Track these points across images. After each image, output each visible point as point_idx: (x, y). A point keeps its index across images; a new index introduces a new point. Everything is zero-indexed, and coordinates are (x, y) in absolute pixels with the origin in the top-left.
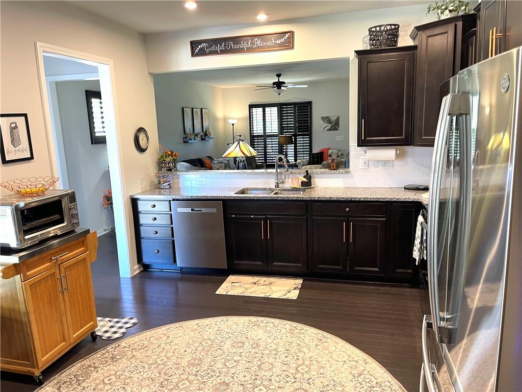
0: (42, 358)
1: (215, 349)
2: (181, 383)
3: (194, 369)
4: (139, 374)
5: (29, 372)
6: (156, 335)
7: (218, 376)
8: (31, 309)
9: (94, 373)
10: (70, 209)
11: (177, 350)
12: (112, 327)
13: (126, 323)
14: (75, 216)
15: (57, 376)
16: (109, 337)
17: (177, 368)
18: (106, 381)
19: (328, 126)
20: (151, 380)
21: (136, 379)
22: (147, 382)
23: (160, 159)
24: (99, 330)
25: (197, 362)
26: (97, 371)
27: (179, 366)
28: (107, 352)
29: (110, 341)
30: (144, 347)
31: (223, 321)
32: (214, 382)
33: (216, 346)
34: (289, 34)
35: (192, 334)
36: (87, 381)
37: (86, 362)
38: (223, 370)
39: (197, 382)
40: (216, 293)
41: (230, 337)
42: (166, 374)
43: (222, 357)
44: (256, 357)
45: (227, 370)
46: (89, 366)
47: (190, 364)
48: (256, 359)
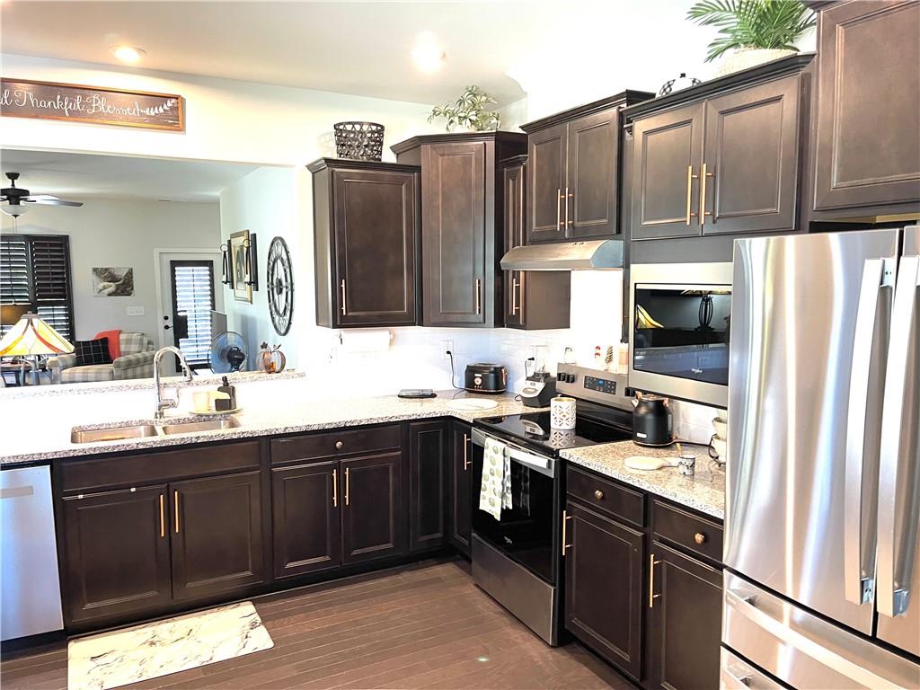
19: (111, 286)
34: (173, 101)
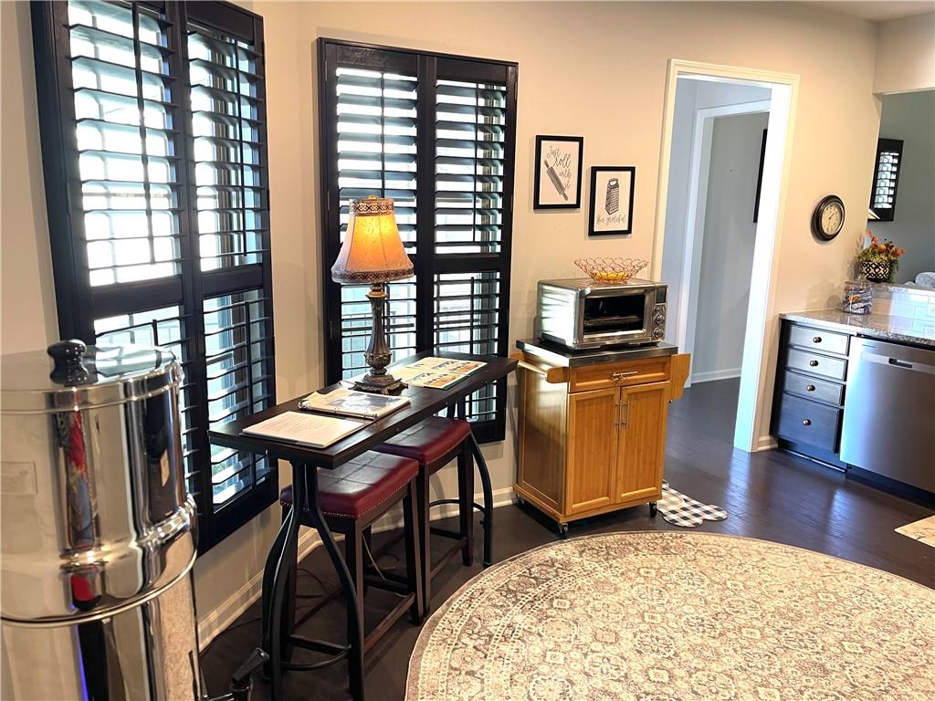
0: (574, 503)
1: (836, 612)
2: (749, 629)
3: (781, 622)
4: (691, 586)
5: (554, 515)
6: (745, 547)
7: (818, 653)
8: (572, 433)
9: (632, 556)
10: (656, 311)
11: (767, 584)
12: (685, 509)
13: (707, 512)
14: (660, 323)
15: (587, 537)
16: (673, 520)
17: (752, 608)
18: (642, 571)
20: (703, 602)
21: (683, 590)
22: (696, 601)
23: (859, 257)
24: (663, 505)
25: (791, 615)
26: (637, 555)
27: (758, 606)
28: (661, 537)
29: (673, 525)
30: (717, 555)
31: (881, 578)
32: (805, 657)
33: (842, 608)
35: (808, 573)
36: (618, 559)
37: (629, 538)
38: (832, 649)
39: (776, 641)
40: (896, 530)
41: (877, 608)
42: (730, 606)
43: (842, 630)
44: (910, 661)
45: (839, 651)
46: (630, 544)
47: (777, 612)
48: (909, 664)
